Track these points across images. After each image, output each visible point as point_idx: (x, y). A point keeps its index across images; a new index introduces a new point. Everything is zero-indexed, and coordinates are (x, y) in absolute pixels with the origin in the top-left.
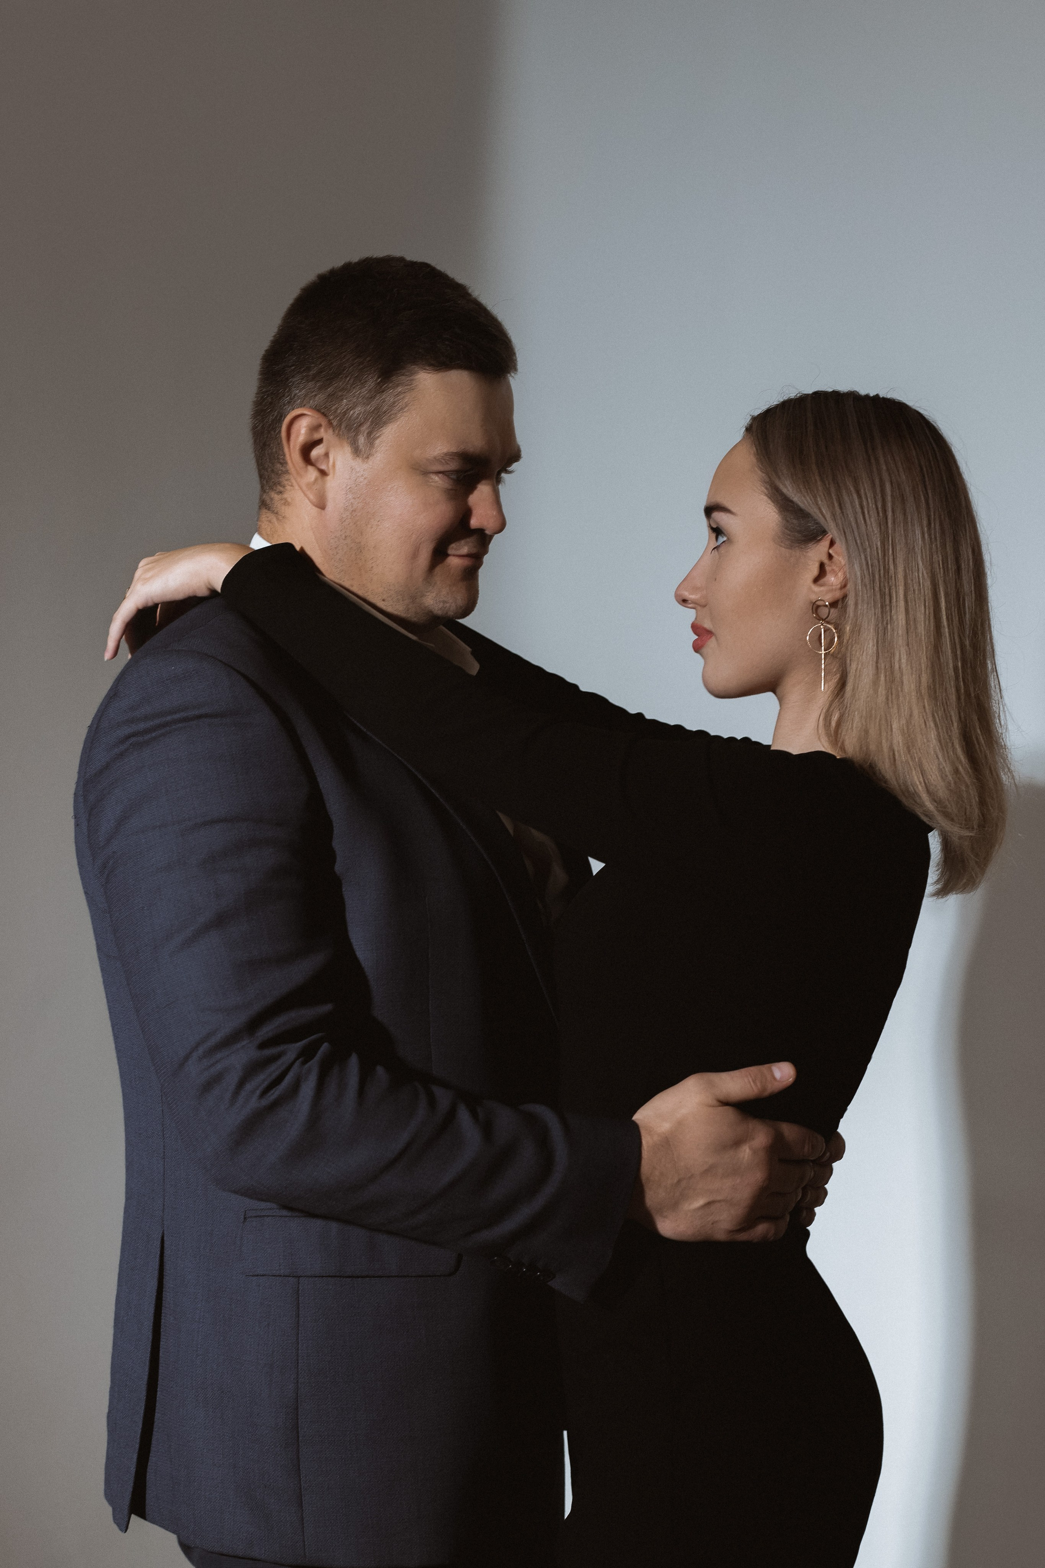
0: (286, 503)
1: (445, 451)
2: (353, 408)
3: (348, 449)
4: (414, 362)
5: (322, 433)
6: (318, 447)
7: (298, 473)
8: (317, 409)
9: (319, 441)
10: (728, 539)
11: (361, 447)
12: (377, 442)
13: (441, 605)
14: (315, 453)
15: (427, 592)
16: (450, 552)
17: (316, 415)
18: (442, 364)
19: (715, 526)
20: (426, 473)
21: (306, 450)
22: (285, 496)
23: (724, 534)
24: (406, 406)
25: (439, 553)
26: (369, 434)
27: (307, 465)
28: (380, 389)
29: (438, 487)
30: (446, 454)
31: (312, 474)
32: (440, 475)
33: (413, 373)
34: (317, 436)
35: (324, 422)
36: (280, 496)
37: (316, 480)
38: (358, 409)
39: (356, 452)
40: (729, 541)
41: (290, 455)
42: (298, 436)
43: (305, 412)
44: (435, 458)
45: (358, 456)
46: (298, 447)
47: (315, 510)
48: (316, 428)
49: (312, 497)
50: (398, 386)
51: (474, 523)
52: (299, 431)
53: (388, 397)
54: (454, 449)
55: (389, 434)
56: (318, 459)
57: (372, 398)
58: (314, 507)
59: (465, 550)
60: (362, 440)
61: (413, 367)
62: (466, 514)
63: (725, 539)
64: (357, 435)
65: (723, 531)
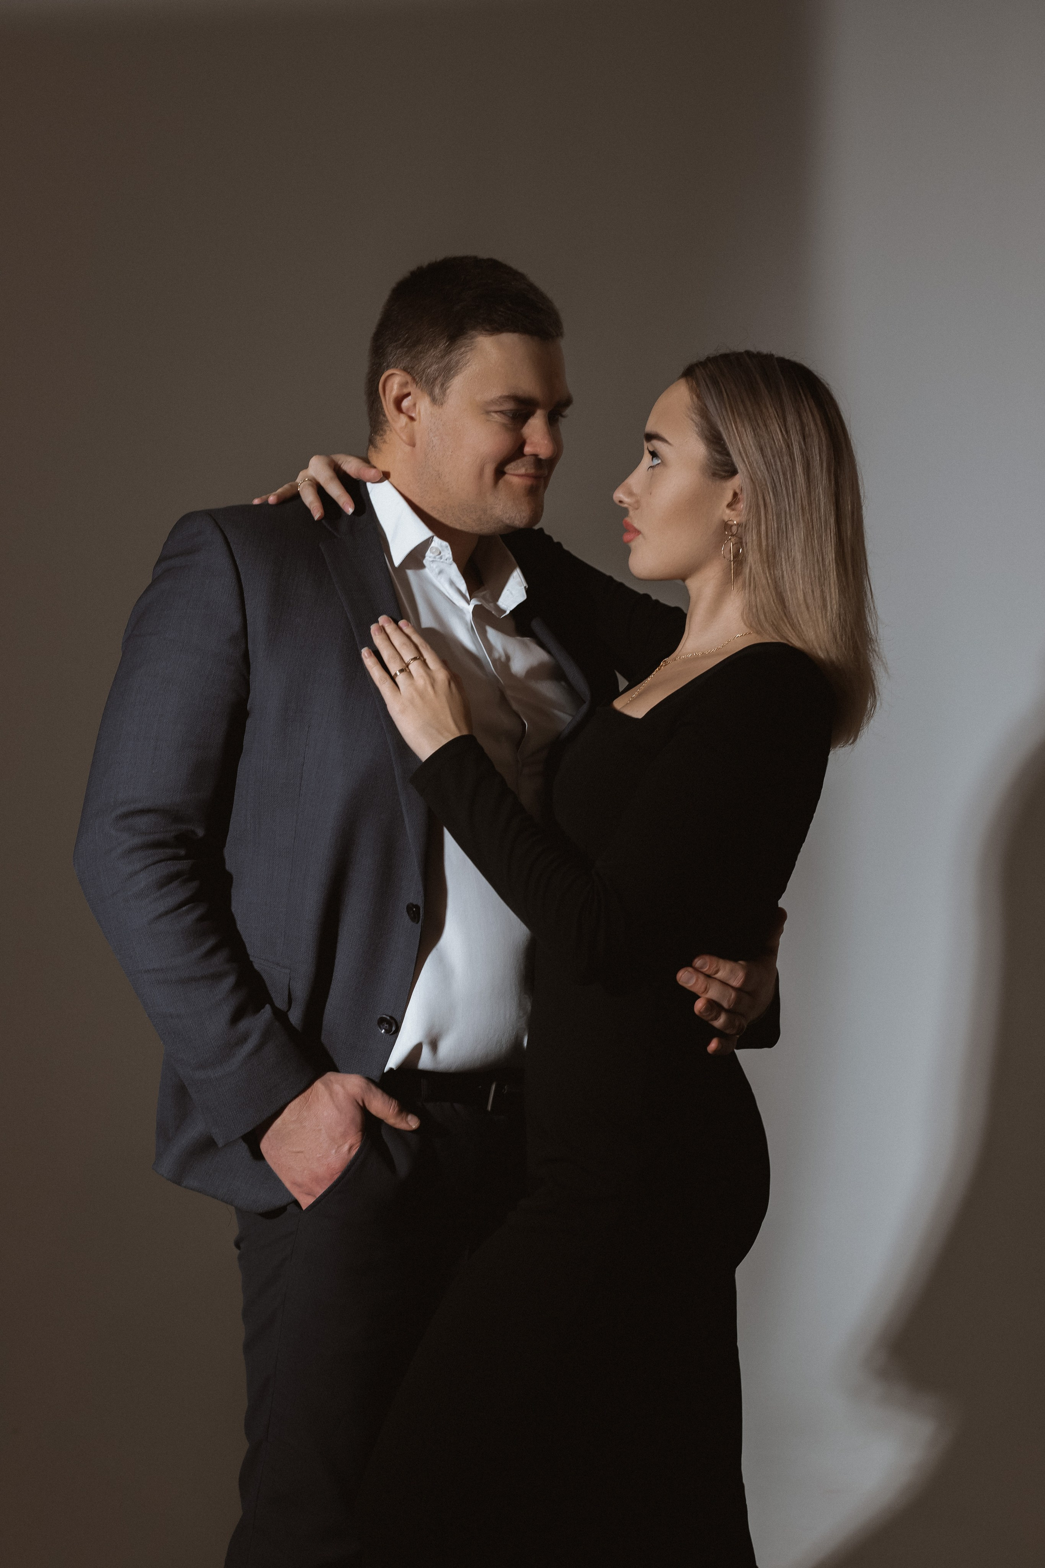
0: (385, 442)
1: (499, 395)
2: (430, 367)
3: (428, 399)
4: (474, 328)
5: (408, 388)
6: (408, 399)
7: (393, 420)
8: (405, 370)
9: (408, 394)
10: (662, 461)
11: (437, 397)
12: (448, 391)
14: (405, 404)
16: (510, 471)
17: (403, 374)
18: (495, 328)
19: (651, 450)
20: (488, 413)
21: (398, 402)
22: (385, 437)
23: (659, 457)
24: (468, 362)
25: (499, 472)
26: (442, 385)
27: (399, 413)
28: (448, 351)
29: (497, 422)
30: (500, 397)
31: (403, 420)
32: (498, 413)
33: (473, 337)
34: (406, 391)
35: (409, 378)
36: (381, 438)
37: (406, 424)
38: (435, 367)
39: (434, 400)
40: (663, 463)
41: (387, 407)
42: (391, 391)
43: (397, 372)
44: (492, 401)
45: (435, 404)
46: (392, 400)
47: (408, 448)
48: (404, 385)
49: (404, 438)
50: (462, 347)
51: (529, 449)
52: (392, 387)
53: (454, 356)
54: (506, 393)
55: (457, 383)
56: (408, 409)
57: (443, 357)
58: (407, 446)
59: (522, 470)
60: (437, 390)
61: (473, 332)
62: (522, 443)
63: (660, 461)
64: (433, 387)
65: (658, 454)
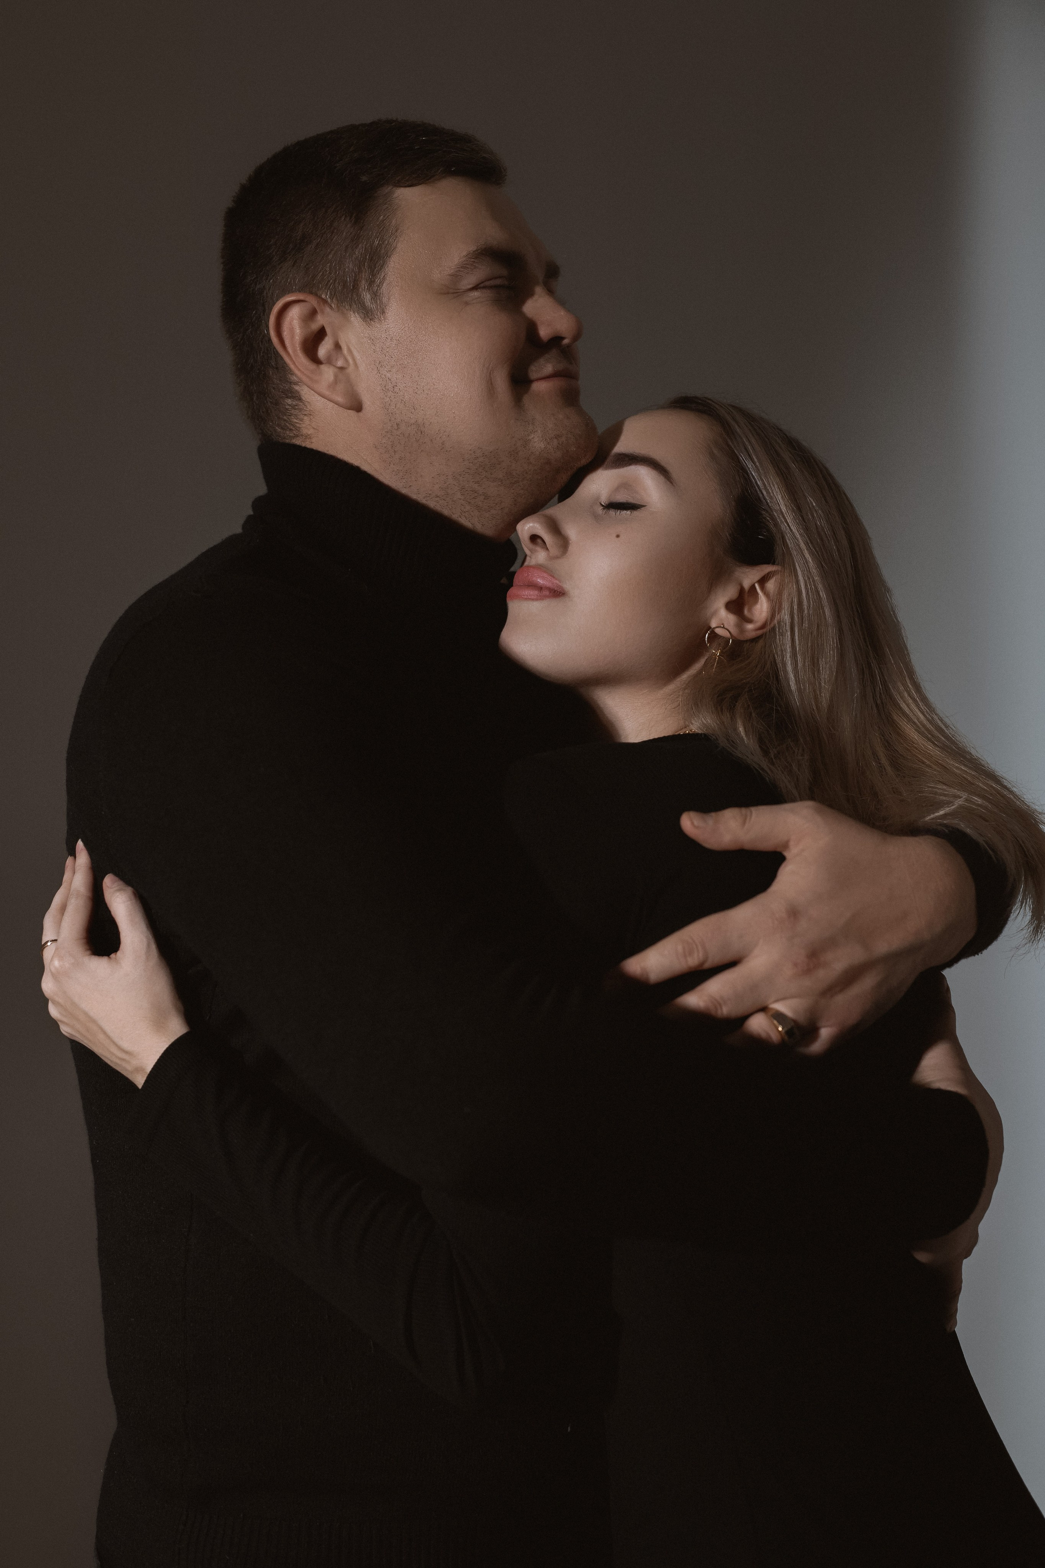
3: (355, 319)
5: (321, 320)
6: (323, 342)
7: (310, 378)
9: (322, 332)
11: (369, 306)
13: (555, 442)
15: (529, 435)
16: (533, 375)
21: (310, 349)
25: (519, 383)
27: (318, 367)
30: (467, 259)
31: (328, 374)
32: (477, 291)
39: (367, 315)
41: (294, 363)
43: (291, 299)
45: (371, 319)
46: (298, 349)
47: (349, 414)
49: (338, 400)
51: (544, 333)
52: (291, 328)
56: (330, 356)
58: (346, 410)
59: (549, 369)
62: (531, 327)
64: (359, 296)
